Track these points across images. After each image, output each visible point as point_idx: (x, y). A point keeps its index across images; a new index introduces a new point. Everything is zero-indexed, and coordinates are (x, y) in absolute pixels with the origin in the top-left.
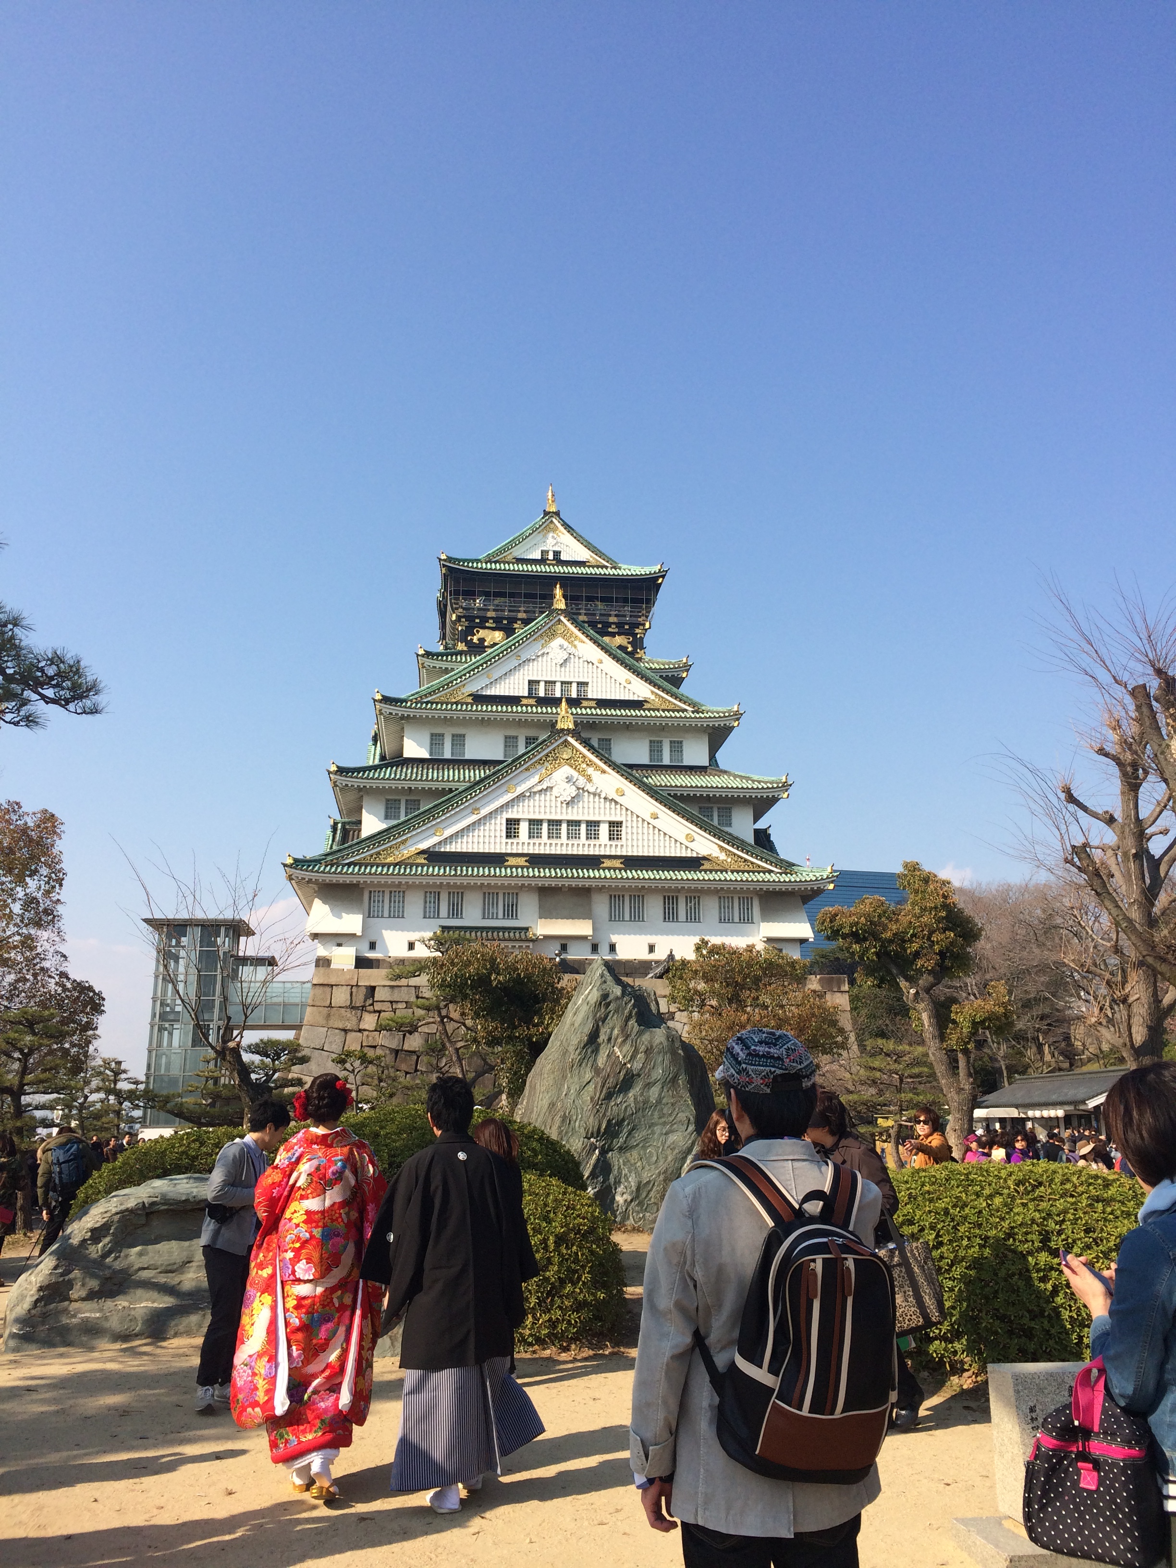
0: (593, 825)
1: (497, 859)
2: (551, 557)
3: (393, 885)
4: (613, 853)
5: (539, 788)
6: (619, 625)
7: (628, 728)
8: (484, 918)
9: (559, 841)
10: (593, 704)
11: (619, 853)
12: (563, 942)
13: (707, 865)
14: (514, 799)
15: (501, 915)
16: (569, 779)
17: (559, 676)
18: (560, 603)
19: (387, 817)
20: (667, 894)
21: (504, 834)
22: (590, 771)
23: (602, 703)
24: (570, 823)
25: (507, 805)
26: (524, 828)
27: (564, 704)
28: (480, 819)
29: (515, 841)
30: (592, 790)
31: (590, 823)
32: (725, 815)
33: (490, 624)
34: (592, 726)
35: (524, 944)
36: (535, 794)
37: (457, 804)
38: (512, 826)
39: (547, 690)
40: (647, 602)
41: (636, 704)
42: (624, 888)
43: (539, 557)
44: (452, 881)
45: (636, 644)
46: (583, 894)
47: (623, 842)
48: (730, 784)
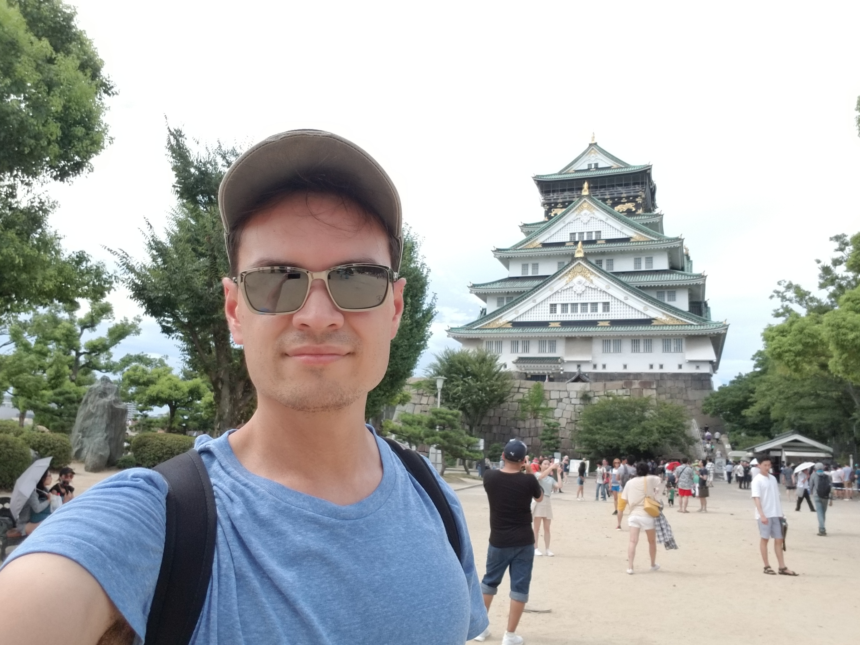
0: (595, 305)
1: (545, 324)
2: (593, 166)
3: (497, 338)
4: (604, 319)
5: (565, 288)
7: (623, 253)
8: (539, 353)
9: (576, 314)
10: (604, 242)
11: (607, 319)
12: (579, 364)
13: (655, 323)
14: (553, 294)
15: (547, 350)
16: (580, 283)
17: (585, 229)
18: (585, 192)
19: (498, 306)
20: (633, 339)
21: (549, 311)
22: (592, 277)
23: (609, 241)
24: (583, 304)
25: (550, 297)
26: (559, 308)
27: (580, 244)
28: (536, 306)
29: (554, 315)
30: (593, 287)
31: (593, 304)
32: (672, 295)
33: (560, 205)
34: (603, 253)
35: (556, 365)
36: (564, 290)
37: (526, 298)
38: (553, 307)
39: (579, 237)
40: (642, 183)
41: (627, 240)
42: (610, 336)
43: (586, 168)
44: (524, 335)
45: (638, 206)
46: (589, 339)
47: (610, 313)
48: (674, 278)
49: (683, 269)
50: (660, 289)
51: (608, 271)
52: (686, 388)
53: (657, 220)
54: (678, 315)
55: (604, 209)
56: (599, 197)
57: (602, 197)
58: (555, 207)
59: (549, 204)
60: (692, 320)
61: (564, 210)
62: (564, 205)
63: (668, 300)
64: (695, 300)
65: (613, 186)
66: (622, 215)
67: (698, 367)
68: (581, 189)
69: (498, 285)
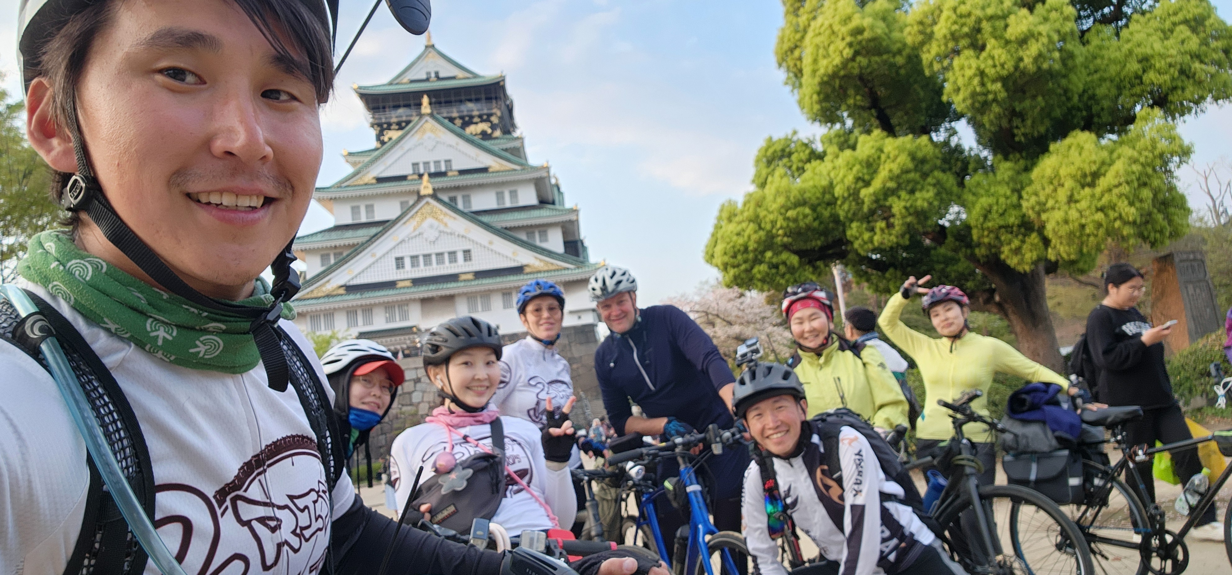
0: (453, 254)
1: (391, 285)
2: (433, 75)
3: (326, 310)
4: (466, 271)
5: (414, 234)
6: (480, 116)
7: (481, 186)
8: (387, 322)
9: (431, 268)
10: (456, 173)
11: (470, 270)
13: (527, 270)
14: (397, 245)
15: (398, 319)
16: (431, 226)
17: (431, 158)
18: (426, 108)
19: (322, 265)
20: (504, 292)
21: (394, 267)
22: (446, 219)
23: (462, 172)
24: (438, 254)
25: (394, 248)
26: (407, 262)
27: (426, 177)
28: (377, 261)
29: (401, 270)
30: (449, 231)
31: (450, 253)
32: (544, 235)
33: (394, 126)
34: (457, 188)
35: (411, 336)
36: (412, 238)
37: (361, 252)
38: (400, 261)
39: (425, 169)
40: (496, 98)
41: (484, 170)
42: (476, 292)
43: (424, 77)
44: (364, 302)
45: (493, 127)
46: (450, 299)
47: (473, 262)
48: (544, 215)
49: (553, 203)
50: (529, 229)
51: (466, 211)
52: (570, 343)
53: (517, 144)
54: (553, 258)
55: (452, 131)
56: (445, 115)
57: (449, 115)
58: (389, 129)
59: (380, 125)
60: (568, 263)
61: (400, 133)
62: (400, 126)
63: (541, 241)
64: (570, 238)
65: (461, 101)
66: (476, 138)
67: (580, 317)
68: (420, 105)
69: (319, 238)
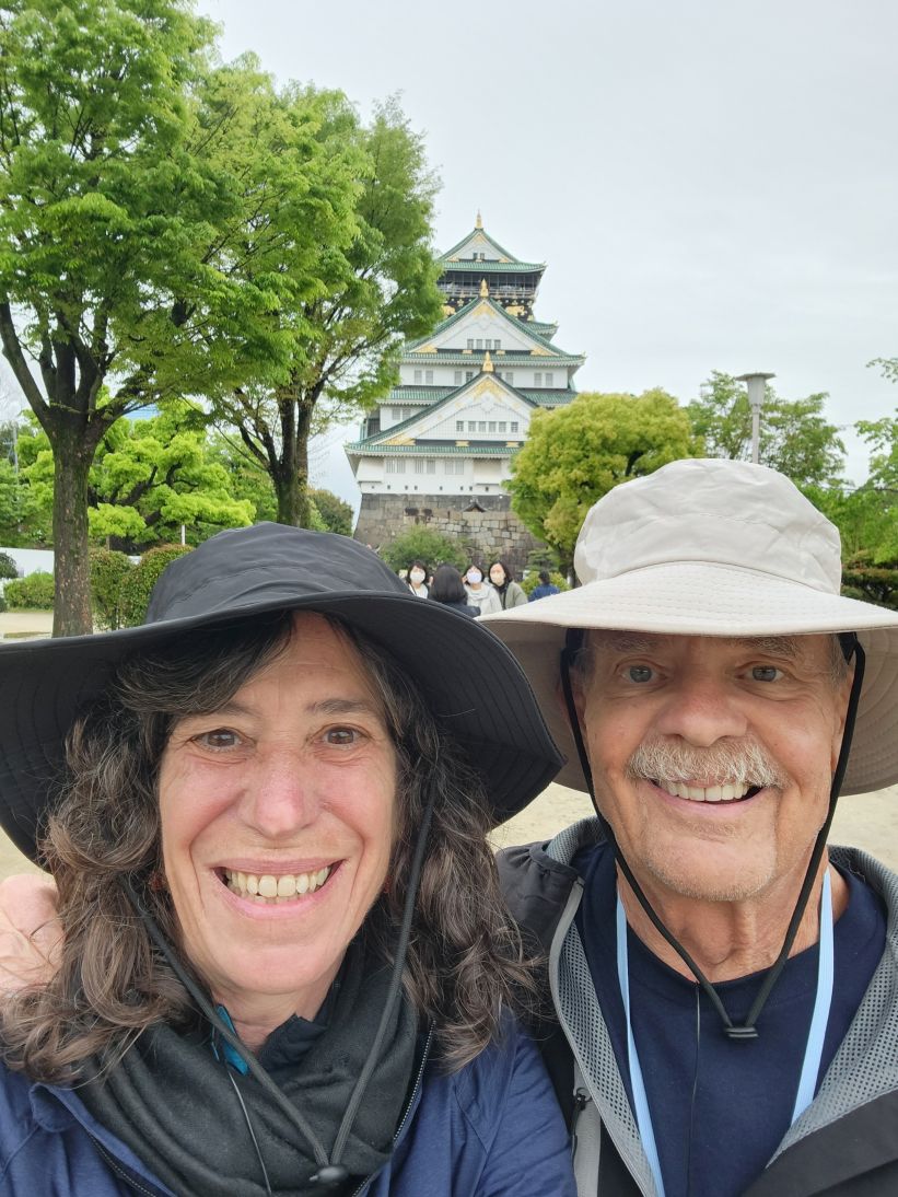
0: (503, 424)
1: (452, 443)
2: (478, 258)
3: (399, 457)
4: (512, 440)
5: (473, 404)
7: (523, 367)
9: (484, 434)
10: (503, 353)
11: (515, 440)
12: (487, 486)
14: (460, 411)
15: (454, 472)
16: (488, 399)
17: (484, 336)
18: (484, 292)
21: (455, 429)
22: (500, 394)
23: (509, 352)
24: (491, 423)
25: (457, 412)
27: (487, 354)
28: (442, 421)
29: (461, 433)
30: (501, 404)
31: (501, 423)
34: (504, 366)
36: (471, 407)
37: (431, 412)
38: (460, 423)
39: (477, 345)
40: (535, 286)
41: (528, 353)
43: (471, 257)
44: (429, 454)
45: (528, 311)
46: (497, 461)
47: (518, 433)
65: (503, 285)
66: (515, 319)
